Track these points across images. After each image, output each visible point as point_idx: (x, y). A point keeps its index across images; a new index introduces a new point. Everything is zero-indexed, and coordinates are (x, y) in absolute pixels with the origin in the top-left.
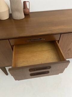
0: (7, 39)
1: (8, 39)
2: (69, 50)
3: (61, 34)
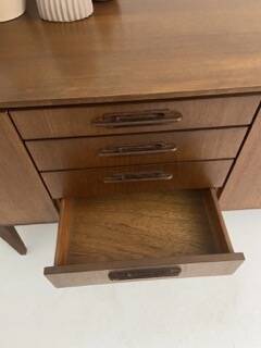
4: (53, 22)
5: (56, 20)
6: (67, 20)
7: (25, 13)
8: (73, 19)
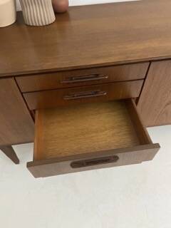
0: (11, 77)
1: (15, 77)
2: (168, 104)
3: (150, 62)
4: (33, 26)
5: (34, 25)
6: (41, 25)
7: (16, 21)
8: (44, 24)
